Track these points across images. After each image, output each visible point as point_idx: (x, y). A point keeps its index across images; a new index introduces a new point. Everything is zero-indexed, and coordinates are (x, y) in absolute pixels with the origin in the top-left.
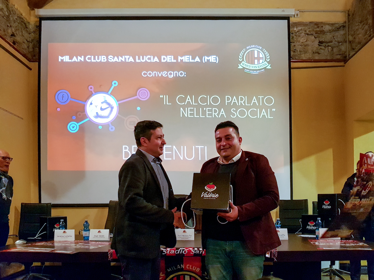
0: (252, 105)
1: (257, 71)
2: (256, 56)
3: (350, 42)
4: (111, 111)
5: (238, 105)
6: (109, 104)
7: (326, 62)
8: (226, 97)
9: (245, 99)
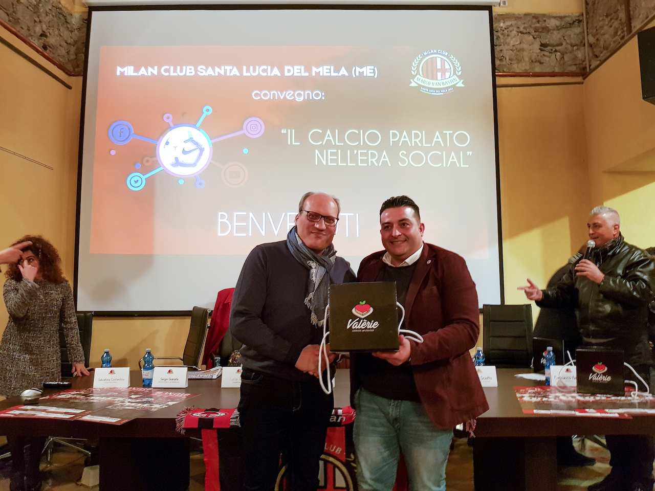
0: (433, 145)
1: (442, 91)
2: (439, 67)
3: (591, 46)
4: (201, 154)
5: (410, 145)
6: (196, 144)
7: (554, 76)
8: (391, 132)
9: (423, 135)
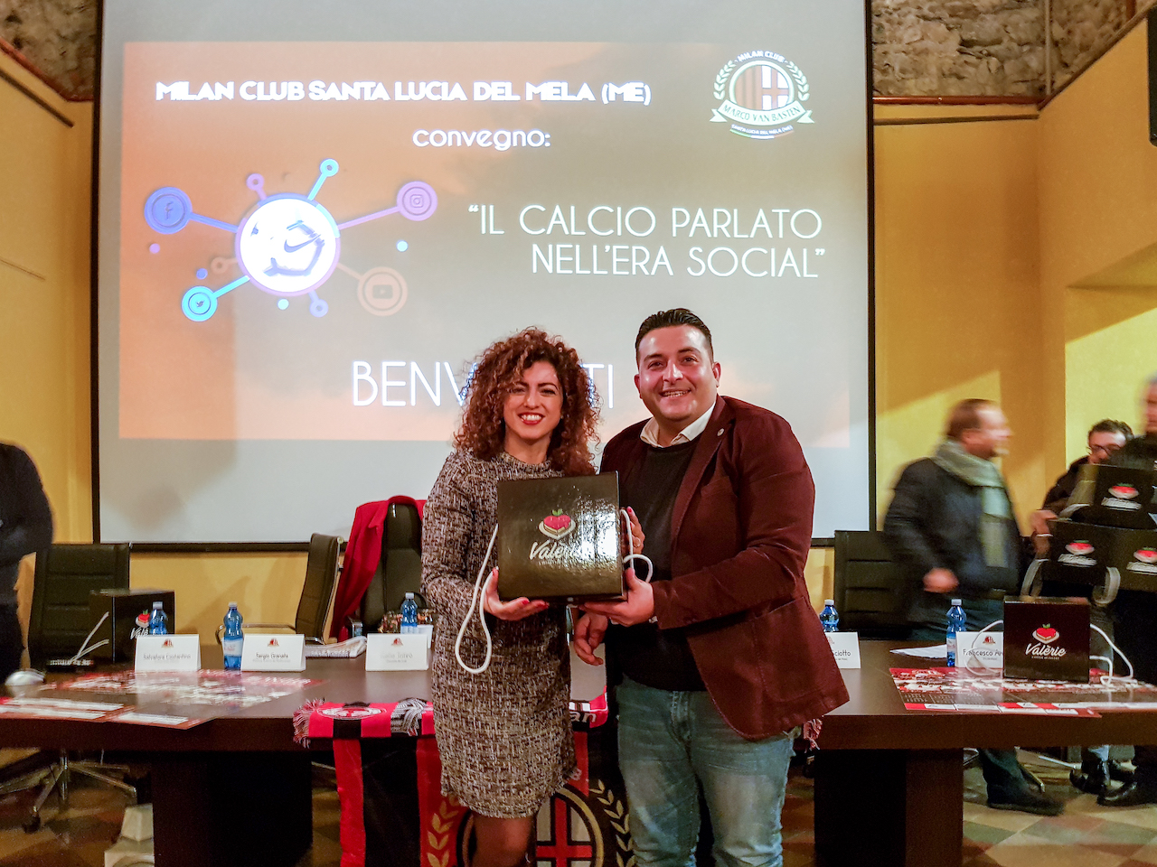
0: (752, 236)
1: (771, 132)
2: (767, 83)
3: (1056, 44)
4: (318, 253)
5: (709, 235)
6: (309, 232)
7: (983, 104)
8: (674, 210)
9: (734, 216)
